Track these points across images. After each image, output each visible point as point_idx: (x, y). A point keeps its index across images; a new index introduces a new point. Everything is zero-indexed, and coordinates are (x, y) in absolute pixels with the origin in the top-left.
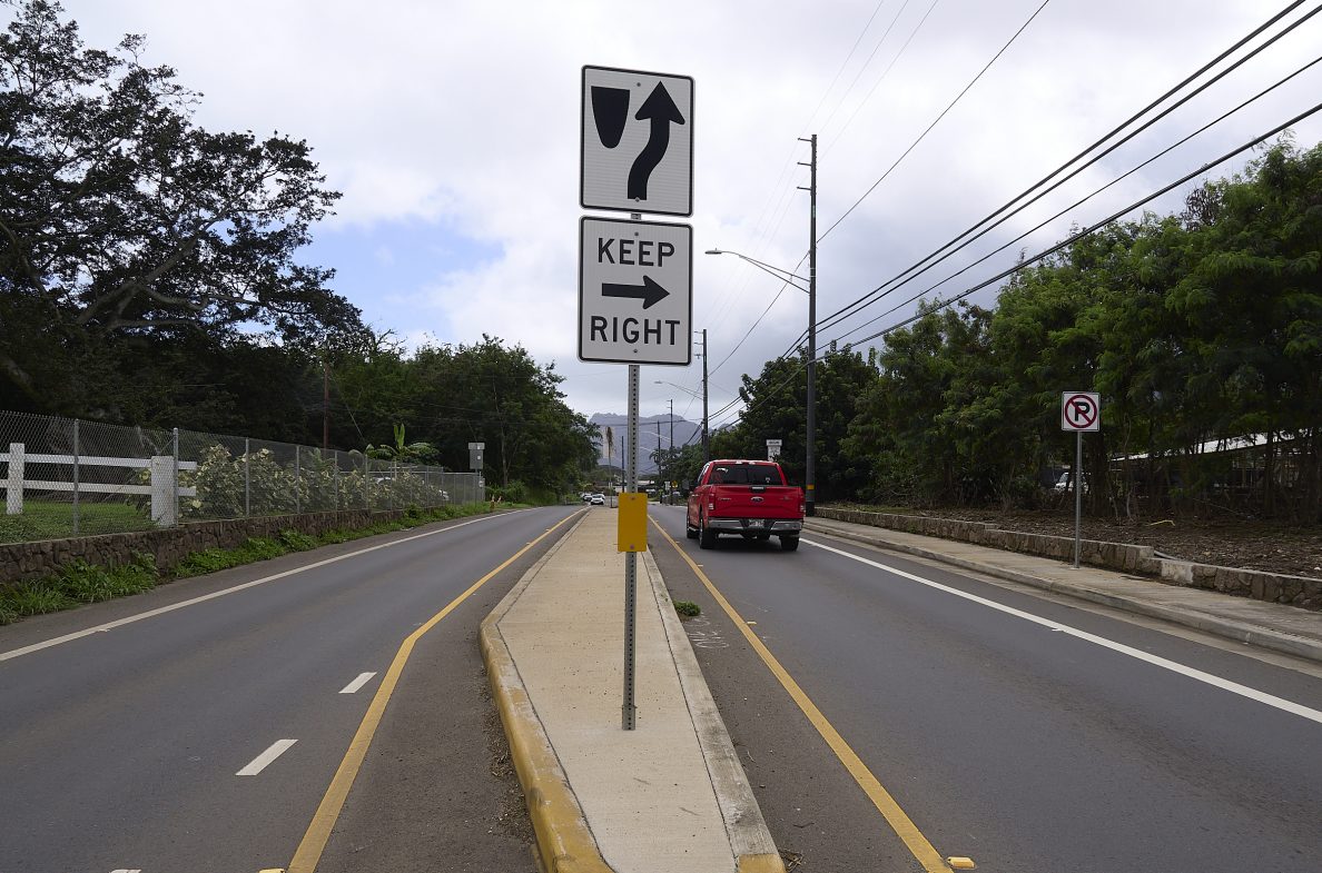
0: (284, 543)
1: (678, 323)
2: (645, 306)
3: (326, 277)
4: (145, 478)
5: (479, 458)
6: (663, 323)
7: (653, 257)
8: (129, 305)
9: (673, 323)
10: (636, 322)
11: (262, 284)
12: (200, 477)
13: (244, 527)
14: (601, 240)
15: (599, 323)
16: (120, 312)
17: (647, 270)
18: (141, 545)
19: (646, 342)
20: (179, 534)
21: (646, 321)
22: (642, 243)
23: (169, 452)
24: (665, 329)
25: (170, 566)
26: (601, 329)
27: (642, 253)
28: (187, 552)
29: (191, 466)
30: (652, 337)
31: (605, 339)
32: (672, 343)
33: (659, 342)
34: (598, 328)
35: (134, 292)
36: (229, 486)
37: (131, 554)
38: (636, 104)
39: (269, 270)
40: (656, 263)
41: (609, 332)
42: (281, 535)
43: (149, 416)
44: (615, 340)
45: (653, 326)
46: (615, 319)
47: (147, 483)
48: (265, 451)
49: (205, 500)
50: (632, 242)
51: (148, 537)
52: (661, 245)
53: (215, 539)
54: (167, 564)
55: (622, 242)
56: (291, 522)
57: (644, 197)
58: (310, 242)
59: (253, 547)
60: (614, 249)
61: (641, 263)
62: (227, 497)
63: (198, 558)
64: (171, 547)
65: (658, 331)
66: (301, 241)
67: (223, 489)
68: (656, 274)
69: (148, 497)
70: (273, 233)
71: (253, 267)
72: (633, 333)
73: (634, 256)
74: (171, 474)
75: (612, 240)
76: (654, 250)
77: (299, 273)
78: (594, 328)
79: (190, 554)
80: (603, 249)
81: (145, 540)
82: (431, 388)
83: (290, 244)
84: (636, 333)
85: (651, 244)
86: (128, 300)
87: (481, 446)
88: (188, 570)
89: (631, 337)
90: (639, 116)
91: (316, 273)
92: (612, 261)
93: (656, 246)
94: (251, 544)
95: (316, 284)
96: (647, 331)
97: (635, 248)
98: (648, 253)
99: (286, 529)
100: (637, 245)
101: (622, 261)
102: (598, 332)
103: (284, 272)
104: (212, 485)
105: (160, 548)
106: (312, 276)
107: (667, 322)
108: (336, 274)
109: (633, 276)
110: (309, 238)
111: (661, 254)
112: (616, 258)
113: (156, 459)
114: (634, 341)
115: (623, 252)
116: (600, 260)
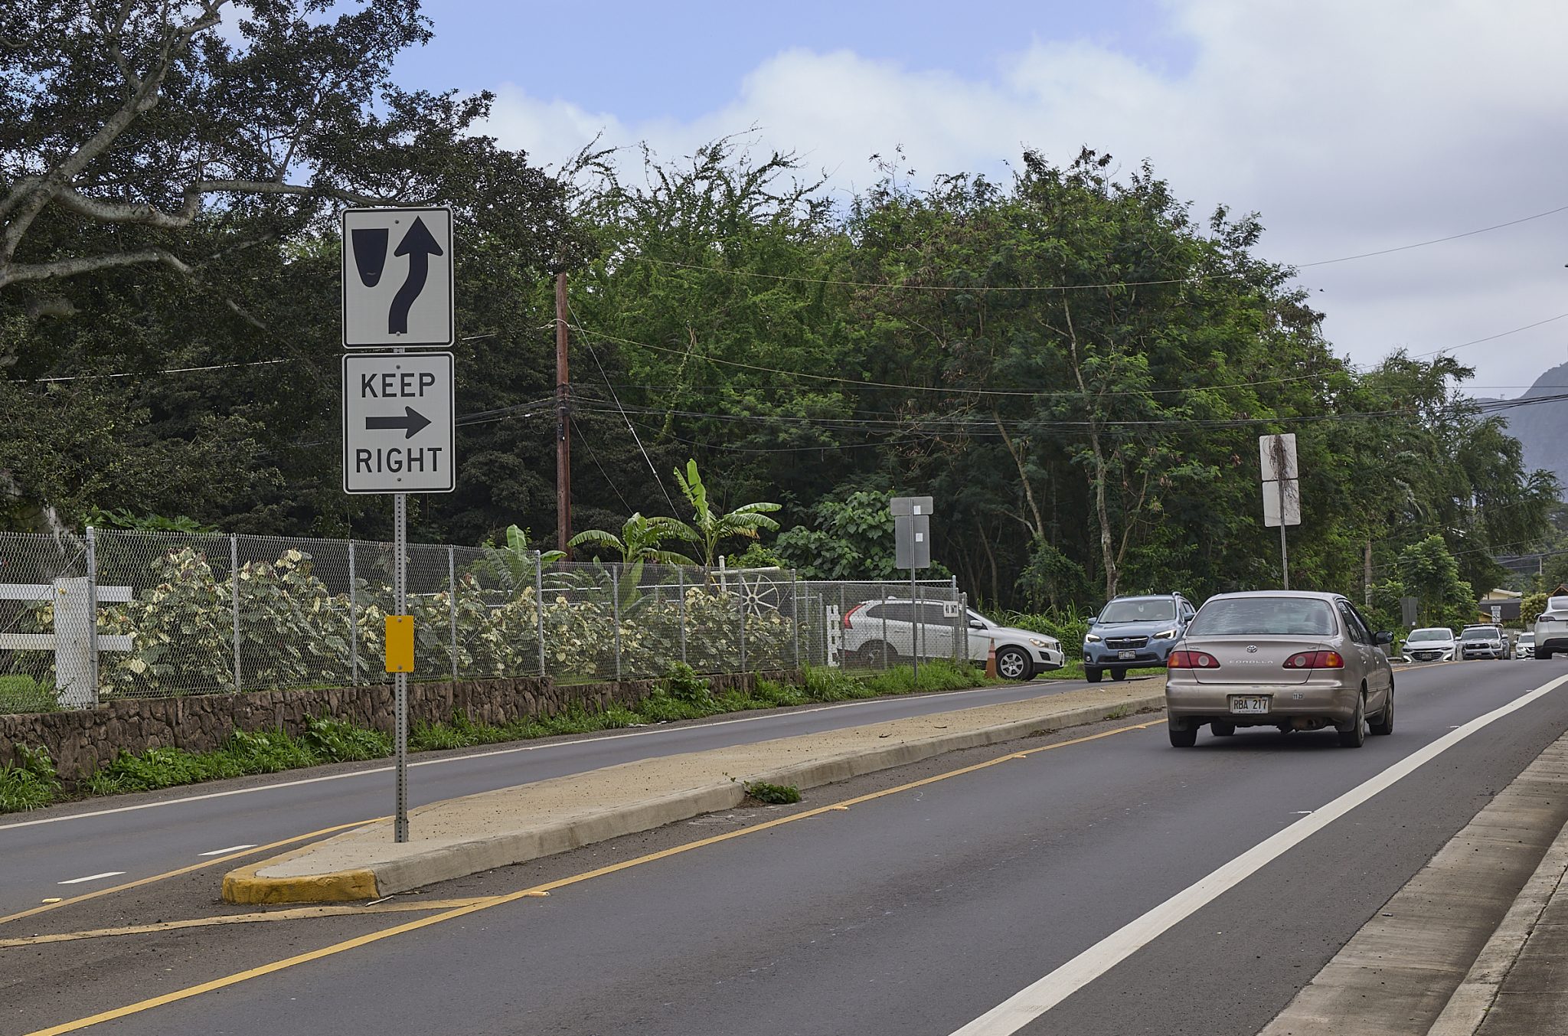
0: (315, 743)
1: (440, 449)
2: (408, 437)
3: (473, 110)
4: (46, 619)
5: (919, 538)
6: (425, 451)
7: (415, 388)
8: (30, 230)
9: (435, 450)
10: (400, 452)
11: (329, 137)
12: (151, 615)
13: (232, 710)
14: (364, 376)
15: (364, 456)
16: (11, 250)
17: (409, 402)
18: (31, 736)
19: (410, 470)
20: (99, 719)
21: (409, 450)
22: (403, 376)
23: (81, 569)
24: (428, 457)
25: (84, 775)
26: (366, 461)
27: (403, 385)
28: (114, 751)
29: (122, 593)
30: (416, 465)
31: (370, 470)
32: (435, 470)
33: (422, 470)
34: (363, 460)
35: (37, 204)
36: (205, 632)
37: (15, 749)
38: (394, 242)
39: (341, 108)
40: (417, 394)
41: (373, 463)
42: (308, 729)
43: (73, 483)
44: (379, 470)
45: (415, 454)
46: (379, 451)
47: (49, 629)
48: (294, 555)
49: (161, 660)
50: (394, 375)
51: (44, 722)
52: (422, 375)
53: (167, 730)
54: (77, 771)
55: (385, 376)
56: (334, 702)
57: (404, 330)
58: (427, 36)
59: (243, 747)
60: (377, 384)
61: (403, 395)
62: (202, 653)
63: (135, 764)
64: (85, 742)
65: (421, 459)
66: (409, 34)
67: (194, 637)
68: (416, 404)
69: (51, 654)
70: (343, 20)
71: (303, 100)
72: (396, 462)
73: (396, 389)
74: (85, 613)
75: (374, 376)
76: (415, 381)
77: (407, 109)
78: (359, 460)
79: (120, 755)
80: (366, 384)
81: (38, 728)
82: (895, 324)
83: (384, 44)
84: (399, 463)
85: (413, 375)
86: (26, 221)
87: (921, 507)
88: (115, 784)
89: (395, 467)
90: (398, 253)
91: (447, 108)
92: (375, 396)
93: (417, 376)
94: (240, 743)
95: (449, 133)
96: (410, 460)
97: (396, 381)
98: (409, 385)
99: (322, 716)
100: (399, 377)
101: (385, 395)
102: (363, 464)
103: (377, 109)
104: (174, 630)
105: (65, 742)
106: (437, 116)
107: (429, 450)
108: (495, 106)
109: (396, 408)
110: (426, 27)
111: (422, 385)
112: (379, 392)
113: (61, 583)
114: (399, 469)
115: (385, 385)
116: (364, 396)
